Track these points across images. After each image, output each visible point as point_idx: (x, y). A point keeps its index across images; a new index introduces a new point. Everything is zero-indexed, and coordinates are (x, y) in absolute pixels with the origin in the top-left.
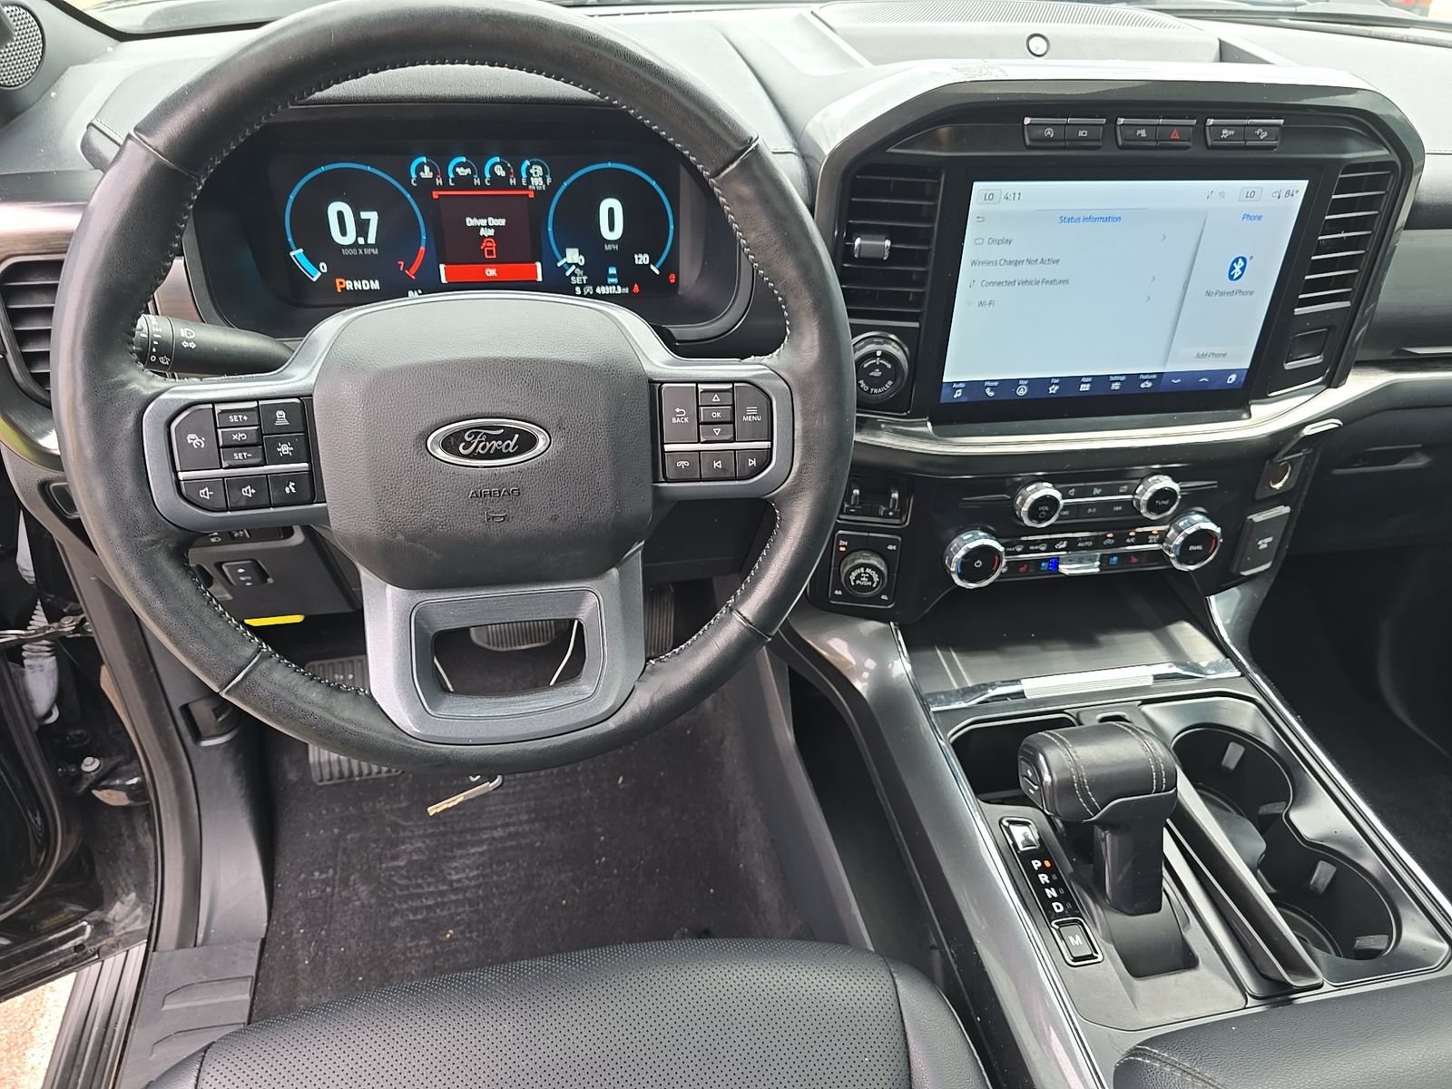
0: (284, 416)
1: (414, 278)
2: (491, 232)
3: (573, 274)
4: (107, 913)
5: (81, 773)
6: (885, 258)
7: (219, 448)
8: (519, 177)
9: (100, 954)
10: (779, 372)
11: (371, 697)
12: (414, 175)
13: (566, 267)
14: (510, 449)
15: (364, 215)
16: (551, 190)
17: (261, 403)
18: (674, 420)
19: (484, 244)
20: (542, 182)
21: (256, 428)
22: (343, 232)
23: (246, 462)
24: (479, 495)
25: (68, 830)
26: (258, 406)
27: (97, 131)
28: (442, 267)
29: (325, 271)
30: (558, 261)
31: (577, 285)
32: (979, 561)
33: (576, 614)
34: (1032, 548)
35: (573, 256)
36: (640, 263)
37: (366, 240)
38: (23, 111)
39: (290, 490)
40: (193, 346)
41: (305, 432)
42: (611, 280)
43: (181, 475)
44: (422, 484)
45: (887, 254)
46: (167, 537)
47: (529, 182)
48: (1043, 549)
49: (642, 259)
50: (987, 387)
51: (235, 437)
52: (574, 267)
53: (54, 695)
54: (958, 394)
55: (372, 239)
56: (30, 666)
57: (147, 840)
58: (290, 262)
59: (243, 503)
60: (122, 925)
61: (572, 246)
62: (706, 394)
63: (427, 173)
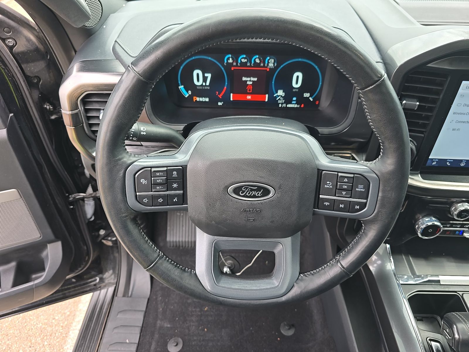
0: (176, 174)
1: (221, 98)
2: (251, 83)
3: (279, 99)
4: (104, 275)
5: (99, 235)
6: (416, 109)
7: (152, 184)
8: (264, 63)
9: (100, 288)
10: (374, 171)
11: (195, 274)
12: (226, 61)
13: (277, 97)
14: (259, 195)
15: (206, 75)
16: (276, 68)
17: (168, 168)
18: (326, 186)
19: (248, 87)
20: (273, 65)
21: (165, 178)
22: (198, 80)
23: (161, 190)
24: (245, 211)
25: (94, 251)
26: (167, 169)
27: (118, 44)
28: (231, 95)
29: (190, 94)
30: (274, 94)
31: (280, 103)
32: (431, 230)
33: (273, 250)
34: (454, 226)
35: (281, 93)
36: (306, 96)
37: (206, 84)
38: (94, 33)
39: (175, 200)
40: (145, 133)
41: (183, 179)
42: (293, 102)
43: (137, 193)
44: (224, 205)
45: (417, 107)
46: (131, 214)
47: (268, 65)
48: (459, 227)
49: (306, 95)
50: (448, 161)
51: (158, 181)
52: (280, 97)
53: (93, 213)
54: (434, 163)
55: (208, 84)
56: (87, 204)
57: (116, 255)
58: (179, 91)
59: (158, 204)
60: (108, 279)
61: (281, 89)
62: (341, 178)
63: (231, 61)
